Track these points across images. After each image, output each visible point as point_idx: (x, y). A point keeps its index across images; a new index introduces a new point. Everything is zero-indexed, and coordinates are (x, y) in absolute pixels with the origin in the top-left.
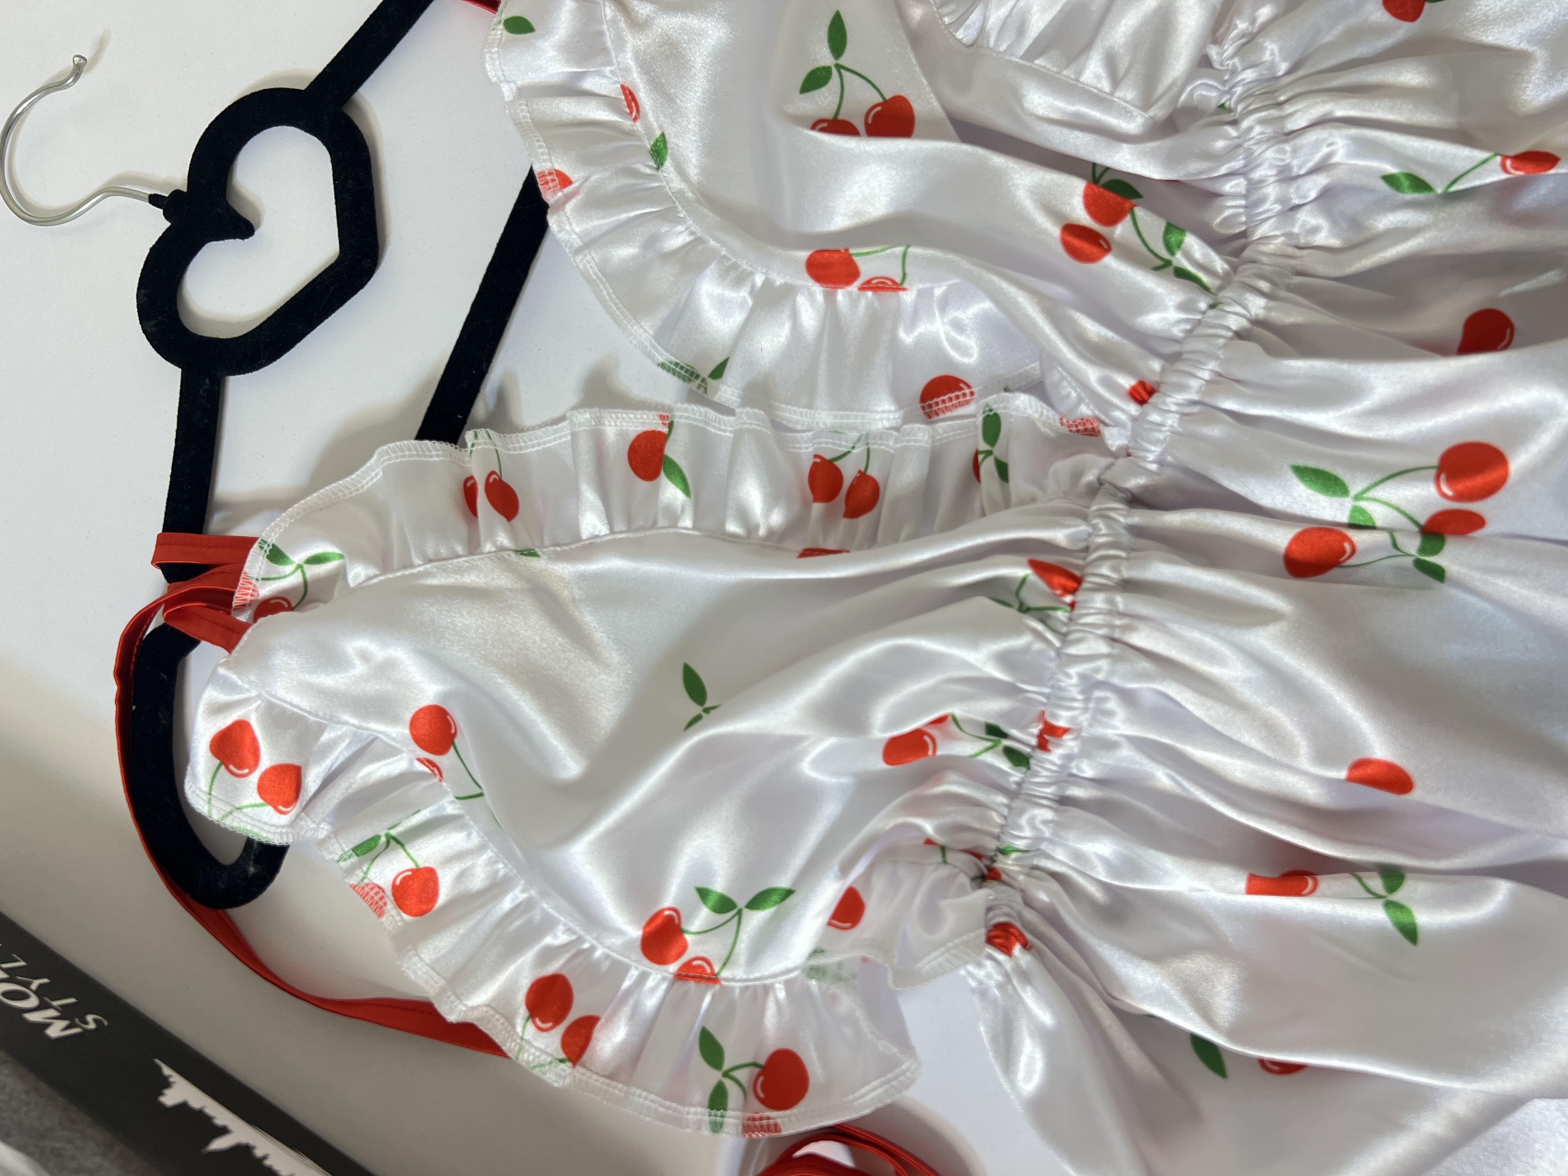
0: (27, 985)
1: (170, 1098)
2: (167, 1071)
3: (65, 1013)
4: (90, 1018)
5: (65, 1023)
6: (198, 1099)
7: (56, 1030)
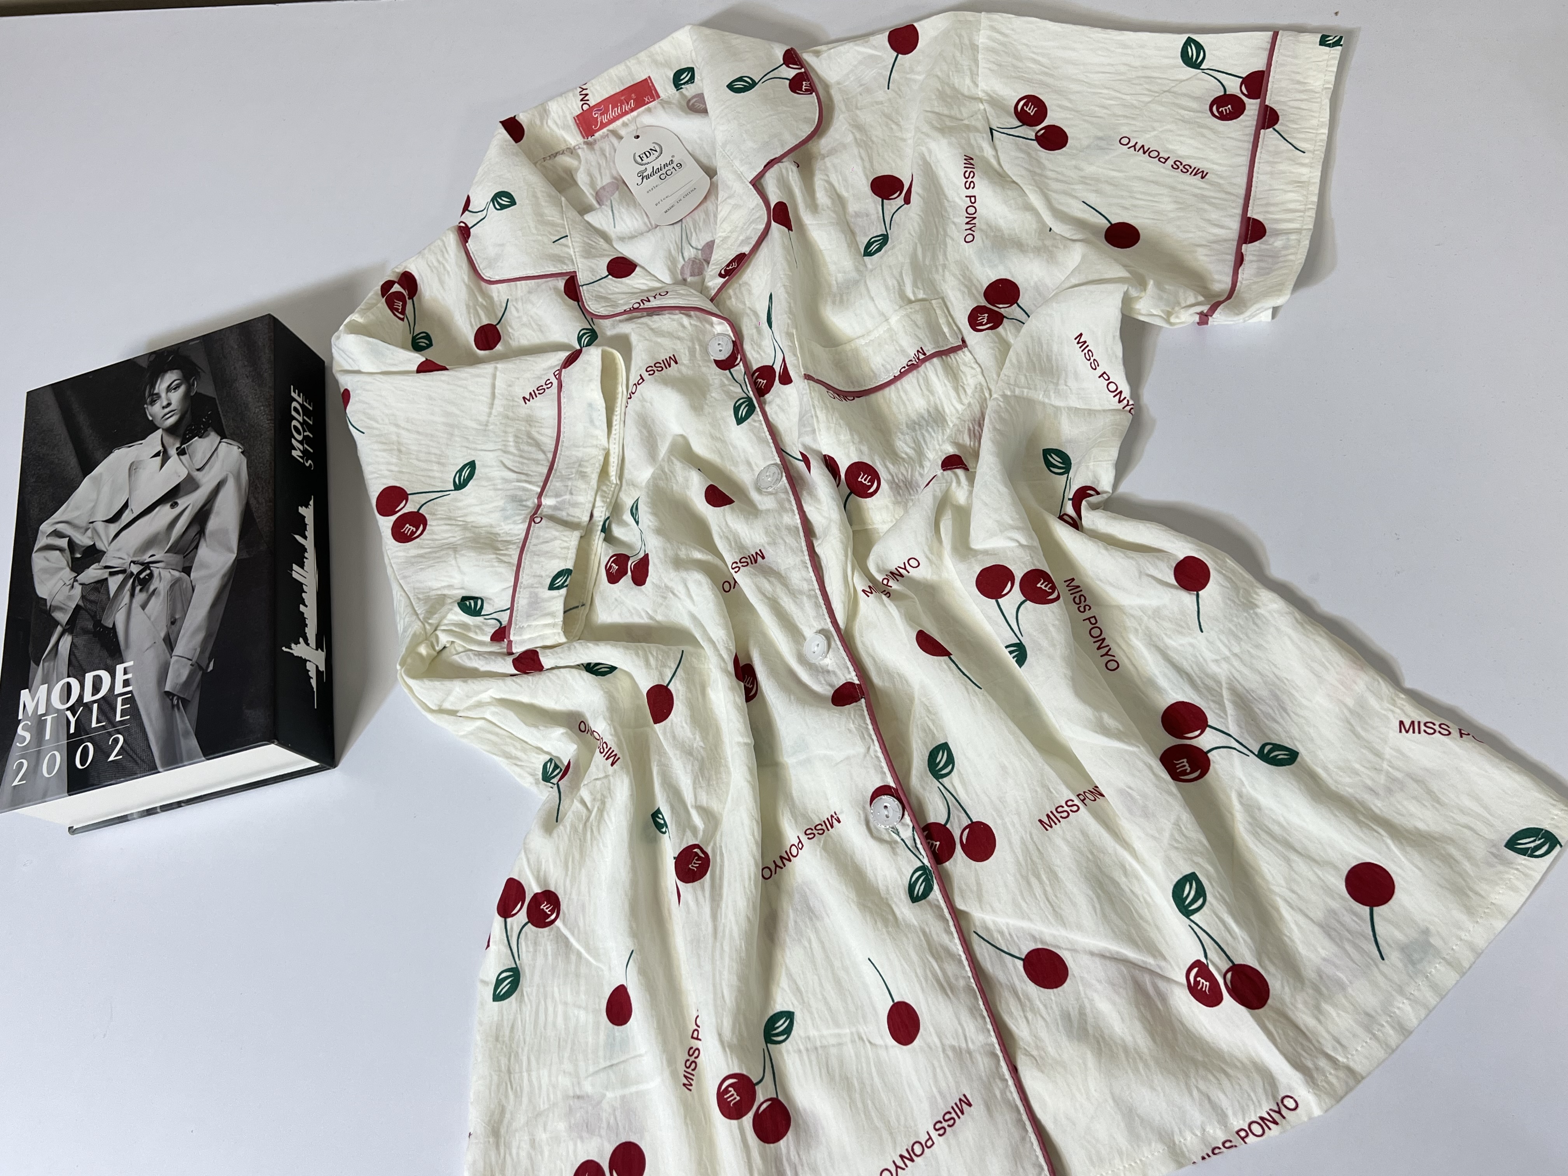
0: (304, 431)
1: (302, 510)
2: (311, 503)
3: (305, 452)
4: (310, 462)
5: (301, 455)
6: (310, 520)
7: (295, 453)
